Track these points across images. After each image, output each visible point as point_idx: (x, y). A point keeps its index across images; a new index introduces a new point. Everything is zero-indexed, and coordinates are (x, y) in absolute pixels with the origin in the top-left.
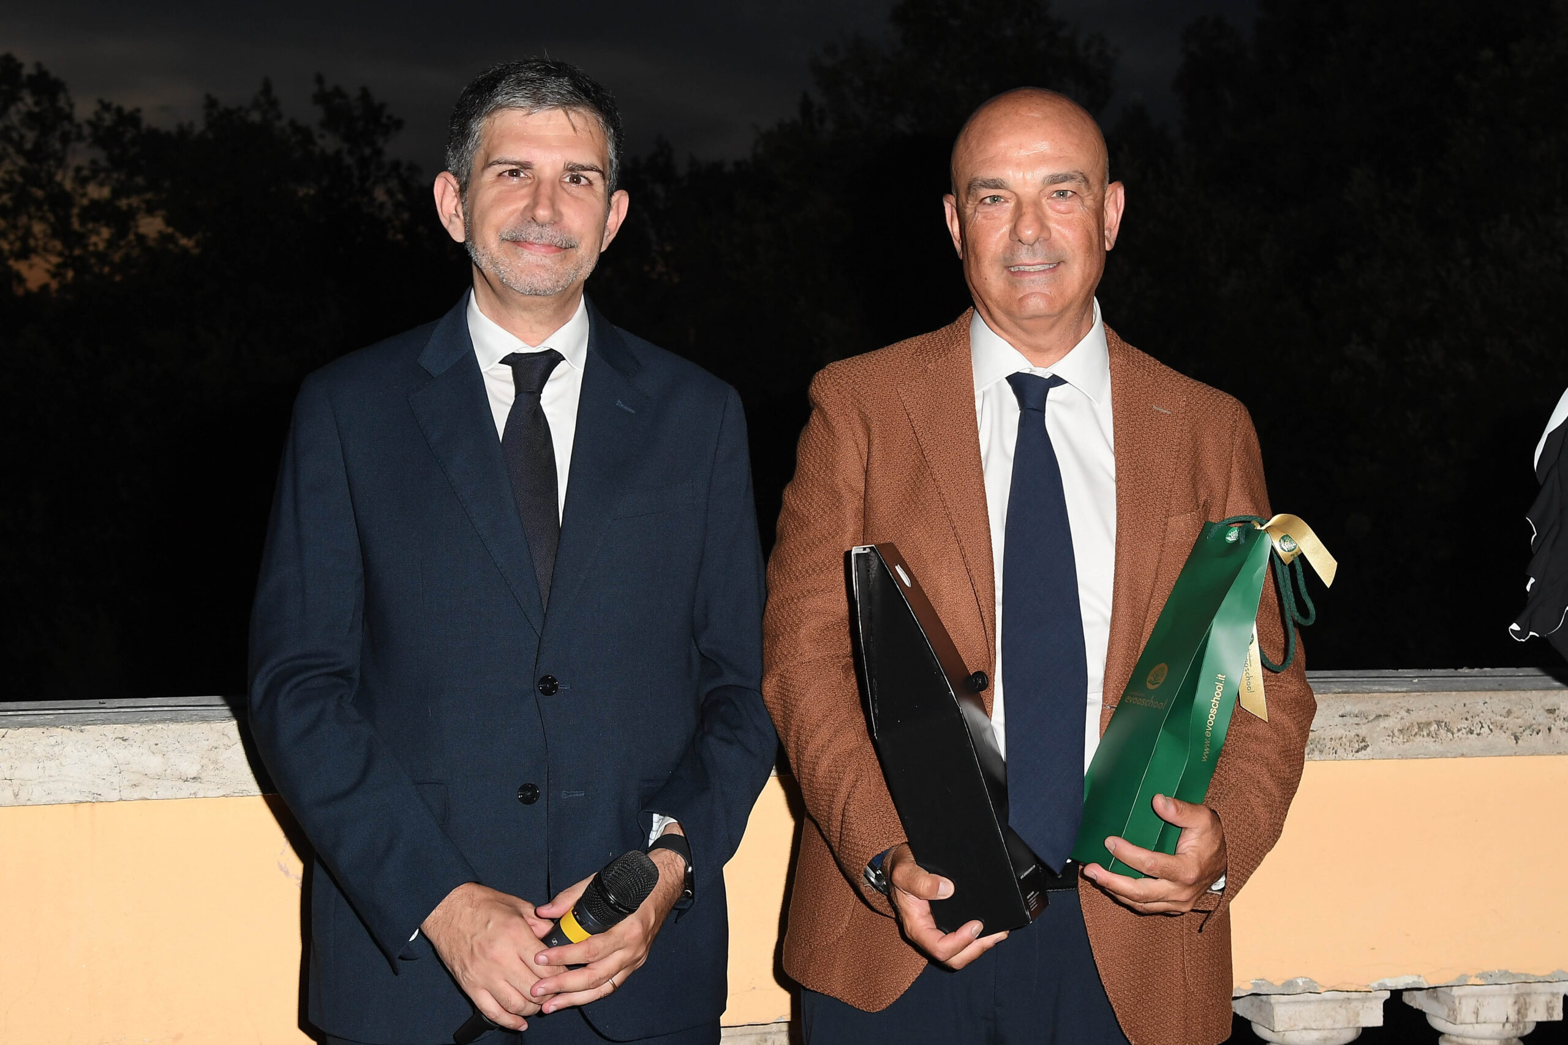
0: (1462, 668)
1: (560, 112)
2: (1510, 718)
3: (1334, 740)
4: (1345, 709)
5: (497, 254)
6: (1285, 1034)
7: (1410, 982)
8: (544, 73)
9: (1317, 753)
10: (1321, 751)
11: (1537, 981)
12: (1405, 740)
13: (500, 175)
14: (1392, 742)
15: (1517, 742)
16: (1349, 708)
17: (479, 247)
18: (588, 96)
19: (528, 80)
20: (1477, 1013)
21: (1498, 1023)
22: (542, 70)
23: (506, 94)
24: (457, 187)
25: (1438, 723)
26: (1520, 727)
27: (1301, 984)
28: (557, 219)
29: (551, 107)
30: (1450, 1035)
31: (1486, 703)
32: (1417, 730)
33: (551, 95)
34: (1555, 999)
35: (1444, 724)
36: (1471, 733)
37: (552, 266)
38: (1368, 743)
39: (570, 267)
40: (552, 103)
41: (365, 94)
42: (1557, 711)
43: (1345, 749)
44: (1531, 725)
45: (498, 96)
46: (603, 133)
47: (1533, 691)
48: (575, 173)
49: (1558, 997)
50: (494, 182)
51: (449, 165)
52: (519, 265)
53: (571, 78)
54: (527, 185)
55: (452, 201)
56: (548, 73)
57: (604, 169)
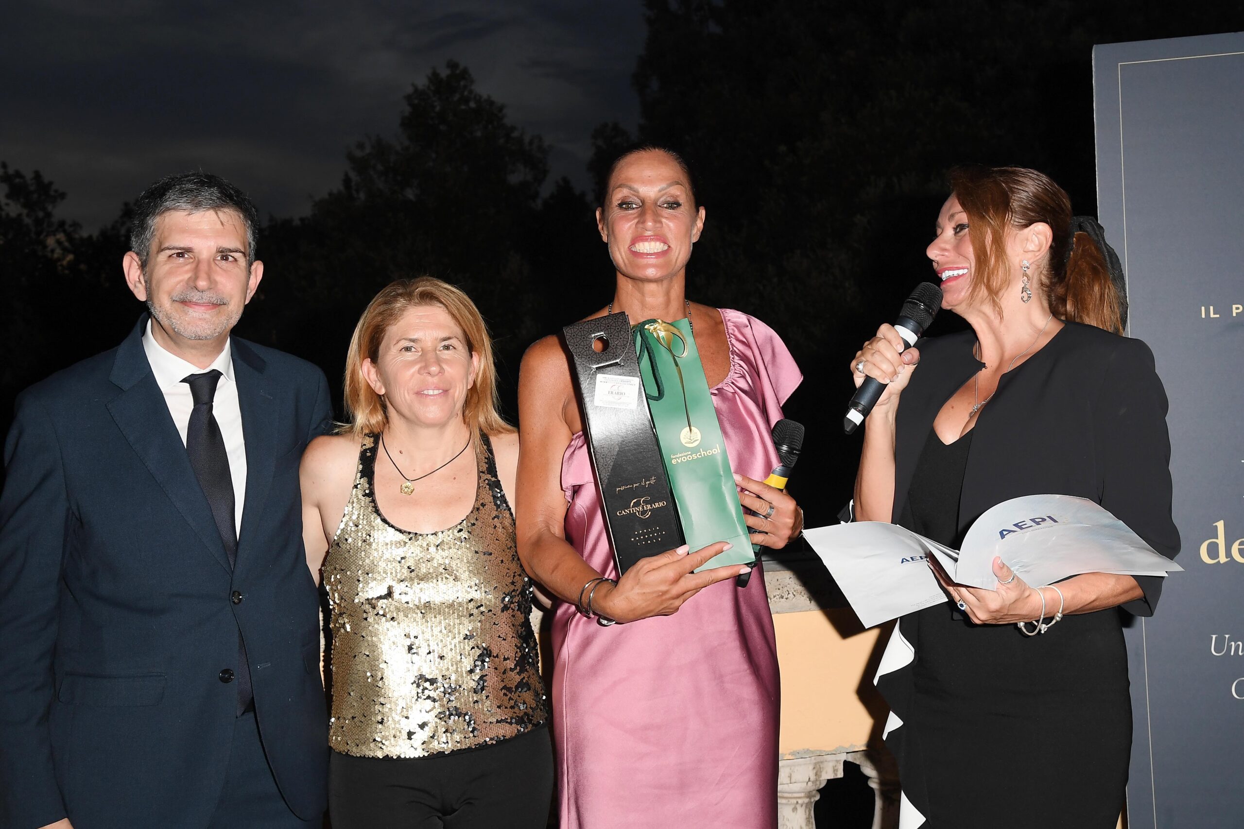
5: (170, 311)
8: (199, 185)
11: (827, 754)
13: (170, 256)
15: (810, 603)
17: (157, 305)
18: (231, 199)
19: (188, 190)
20: (790, 777)
21: (803, 782)
22: (198, 182)
23: (172, 200)
24: (140, 263)
28: (213, 285)
29: (205, 209)
33: (205, 201)
36: (782, 598)
37: (211, 319)
39: (223, 319)
40: (206, 206)
45: (167, 201)
46: (243, 225)
48: (224, 254)
49: (840, 763)
50: (166, 261)
51: (133, 248)
52: (187, 319)
53: (219, 187)
54: (189, 263)
55: (137, 272)
56: (202, 184)
57: (245, 249)
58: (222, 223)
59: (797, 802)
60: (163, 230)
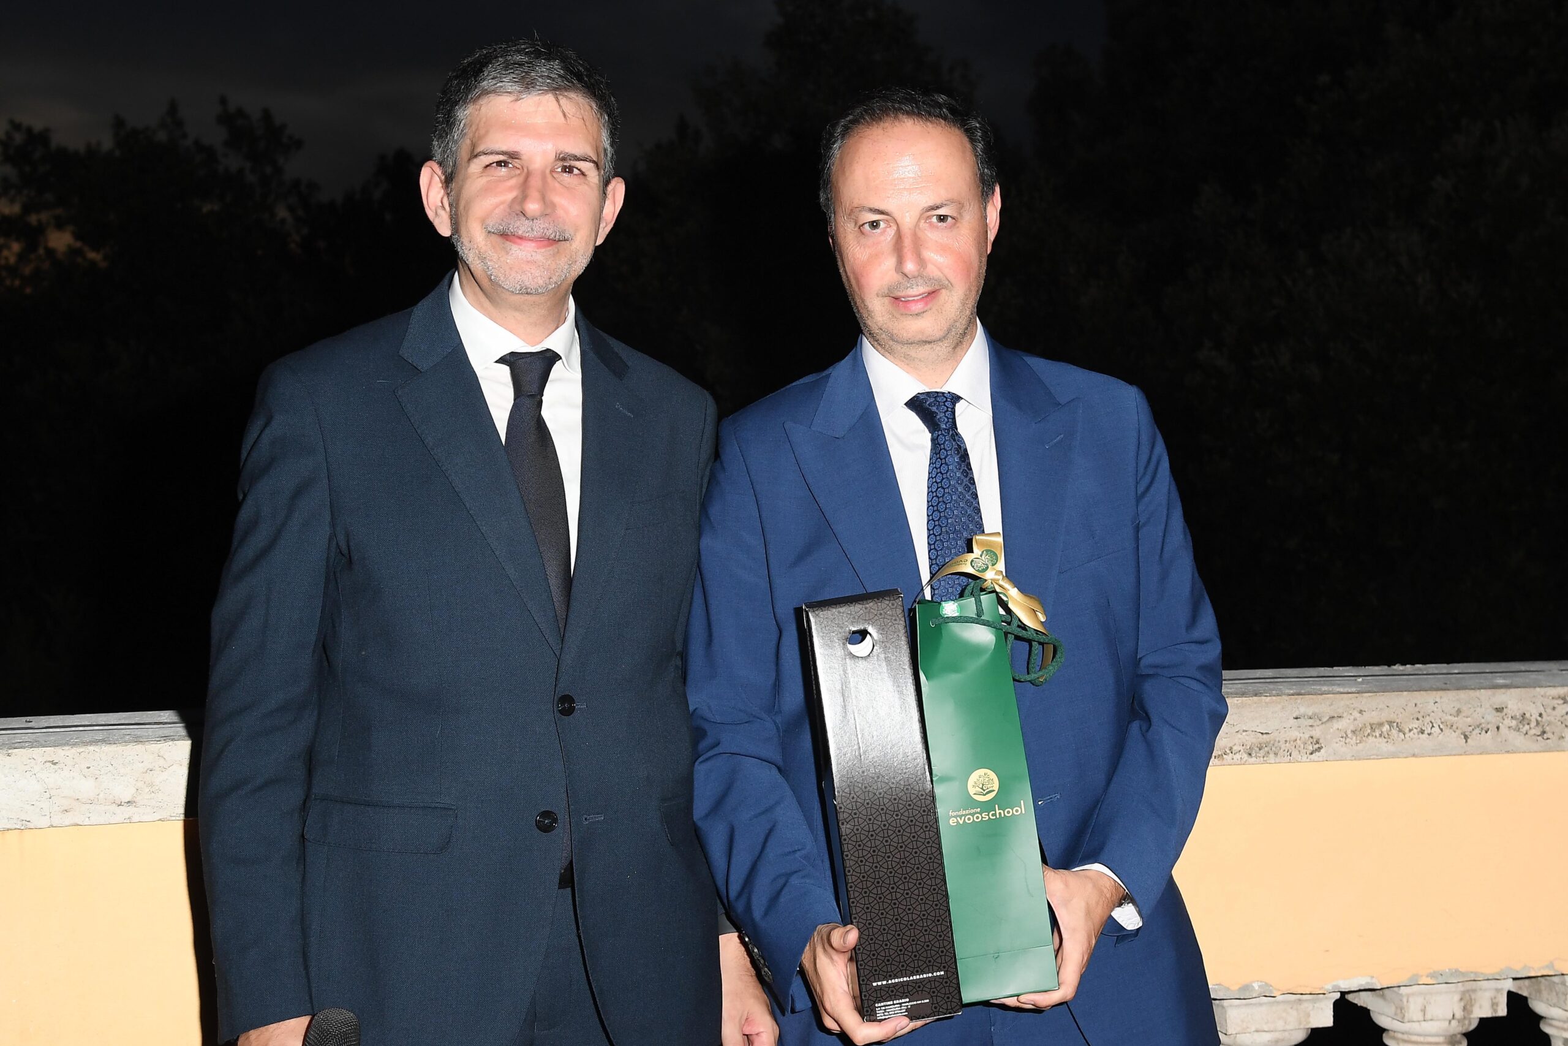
0: (1395, 665)
1: (550, 97)
2: (1459, 717)
3: (1288, 742)
4: (1299, 711)
5: (484, 248)
6: (1236, 1037)
7: (1364, 983)
8: (532, 56)
9: (1272, 755)
10: (1276, 754)
11: (1486, 978)
12: (1358, 742)
13: (488, 166)
14: (1346, 743)
15: (1466, 742)
16: (1302, 710)
17: (465, 240)
18: (580, 80)
19: (515, 64)
20: (1424, 1011)
21: (1444, 1020)
22: (531, 53)
23: (492, 79)
24: (443, 177)
25: (1390, 723)
26: (1470, 726)
27: (1257, 988)
28: (549, 209)
29: (540, 92)
30: (1395, 1032)
31: (1436, 702)
32: (1369, 731)
33: (540, 80)
34: (1499, 995)
35: (1395, 724)
36: (1422, 733)
37: (544, 261)
38: (1322, 745)
39: (562, 261)
40: (542, 88)
41: (267, 115)
42: (1505, 710)
43: (1299, 751)
44: (1480, 724)
45: (484, 81)
46: (596, 120)
47: (1482, 690)
48: (567, 164)
49: (1502, 994)
50: (482, 173)
51: (435, 156)
52: (508, 261)
53: (562, 61)
54: (515, 176)
55: (439, 193)
56: (538, 55)
57: (598, 159)
58: (565, 115)
60: (478, 125)
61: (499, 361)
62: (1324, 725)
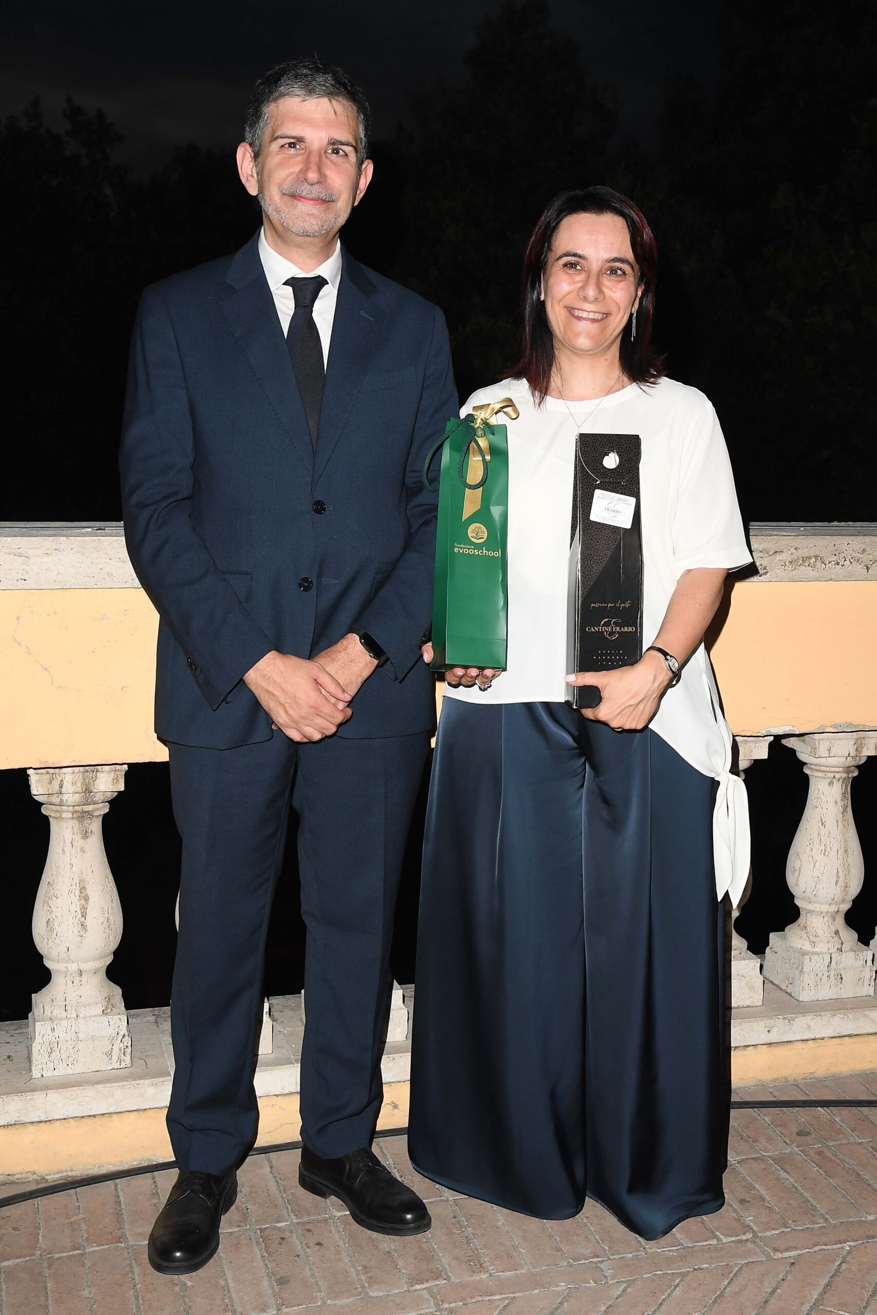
0: (833, 522)
1: (325, 100)
2: (864, 554)
5: (280, 204)
7: (787, 730)
8: (314, 70)
11: (871, 729)
12: (793, 569)
13: (282, 146)
14: (784, 570)
15: (868, 571)
16: (756, 546)
17: (267, 198)
18: (346, 89)
19: (302, 75)
20: (829, 751)
21: (843, 756)
22: (313, 68)
23: (287, 85)
24: (253, 154)
25: (816, 557)
26: (871, 560)
28: (323, 179)
29: (319, 96)
30: (811, 764)
31: (849, 544)
32: (801, 562)
33: (319, 87)
35: (819, 558)
36: (838, 565)
37: (319, 214)
38: (768, 570)
39: (332, 216)
40: (320, 93)
45: (281, 87)
46: (356, 118)
48: (335, 147)
50: (279, 151)
51: (247, 139)
52: (296, 213)
53: (333, 75)
54: (301, 154)
55: (249, 165)
56: (317, 70)
57: (356, 145)
58: (335, 113)
59: (834, 776)
60: (277, 117)
61: (284, 284)
62: (770, 557)
